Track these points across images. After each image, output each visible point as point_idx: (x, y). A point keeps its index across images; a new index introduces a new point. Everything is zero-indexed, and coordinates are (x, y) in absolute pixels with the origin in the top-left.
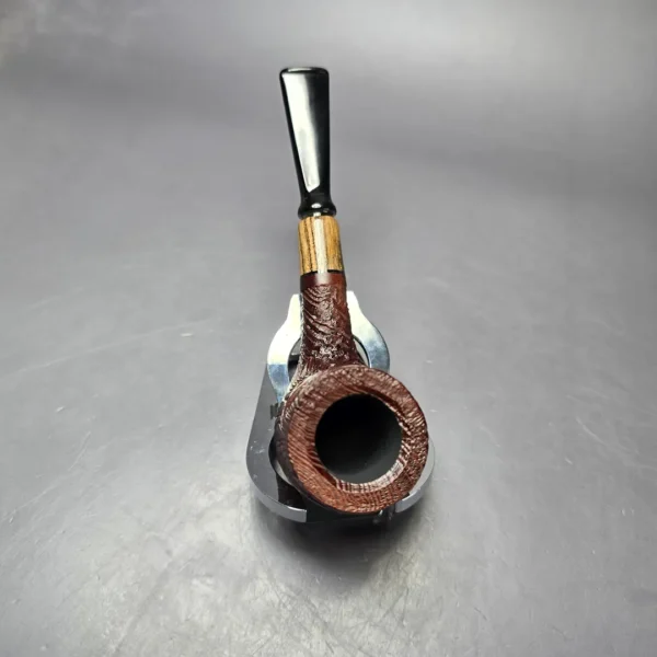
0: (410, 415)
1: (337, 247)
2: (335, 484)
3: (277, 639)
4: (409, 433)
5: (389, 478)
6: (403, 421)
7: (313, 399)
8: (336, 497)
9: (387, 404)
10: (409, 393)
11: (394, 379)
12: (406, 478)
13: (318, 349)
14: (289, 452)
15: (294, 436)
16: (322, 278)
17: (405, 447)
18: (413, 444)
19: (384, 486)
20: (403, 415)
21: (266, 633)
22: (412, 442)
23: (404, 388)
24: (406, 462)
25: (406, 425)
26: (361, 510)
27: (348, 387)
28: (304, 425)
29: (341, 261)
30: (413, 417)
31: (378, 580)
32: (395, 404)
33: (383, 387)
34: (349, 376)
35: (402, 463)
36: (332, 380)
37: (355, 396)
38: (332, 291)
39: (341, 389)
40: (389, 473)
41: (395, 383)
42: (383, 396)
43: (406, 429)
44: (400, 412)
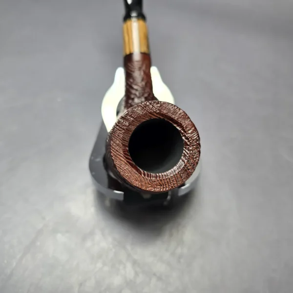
0: (190, 132)
1: (146, 38)
2: (141, 174)
3: (106, 269)
4: (189, 143)
5: (175, 171)
6: (185, 136)
7: (127, 120)
8: (141, 181)
9: (175, 125)
10: (189, 118)
11: (180, 109)
12: (186, 171)
13: (133, 99)
14: (111, 152)
15: (114, 142)
16: (137, 57)
17: (186, 151)
18: (191, 150)
19: (172, 175)
20: (185, 132)
21: (99, 265)
22: (190, 148)
23: (186, 115)
24: (186, 161)
25: (187, 138)
26: (157, 190)
27: (150, 113)
28: (122, 136)
29: (148, 47)
30: (192, 133)
31: (166, 236)
32: (180, 125)
33: (173, 114)
34: (151, 106)
35: (184, 162)
36: (139, 108)
37: (154, 119)
38: (142, 65)
39: (146, 114)
40: (175, 168)
41: (181, 111)
42: (172, 119)
43: (187, 141)
44: (184, 130)
